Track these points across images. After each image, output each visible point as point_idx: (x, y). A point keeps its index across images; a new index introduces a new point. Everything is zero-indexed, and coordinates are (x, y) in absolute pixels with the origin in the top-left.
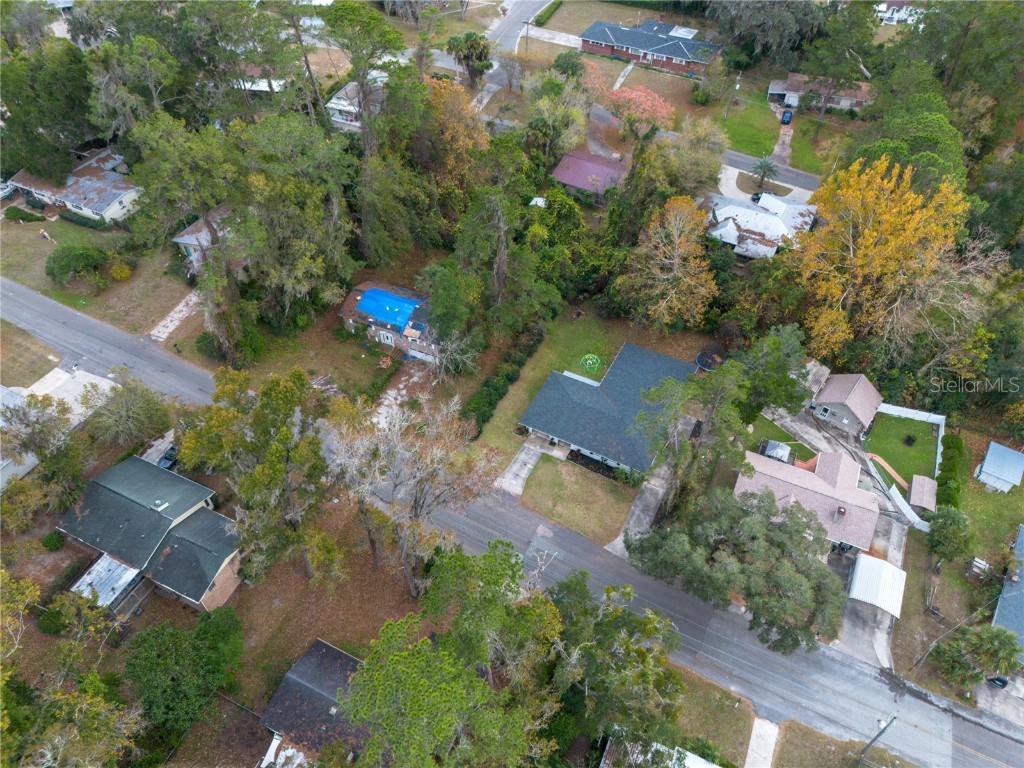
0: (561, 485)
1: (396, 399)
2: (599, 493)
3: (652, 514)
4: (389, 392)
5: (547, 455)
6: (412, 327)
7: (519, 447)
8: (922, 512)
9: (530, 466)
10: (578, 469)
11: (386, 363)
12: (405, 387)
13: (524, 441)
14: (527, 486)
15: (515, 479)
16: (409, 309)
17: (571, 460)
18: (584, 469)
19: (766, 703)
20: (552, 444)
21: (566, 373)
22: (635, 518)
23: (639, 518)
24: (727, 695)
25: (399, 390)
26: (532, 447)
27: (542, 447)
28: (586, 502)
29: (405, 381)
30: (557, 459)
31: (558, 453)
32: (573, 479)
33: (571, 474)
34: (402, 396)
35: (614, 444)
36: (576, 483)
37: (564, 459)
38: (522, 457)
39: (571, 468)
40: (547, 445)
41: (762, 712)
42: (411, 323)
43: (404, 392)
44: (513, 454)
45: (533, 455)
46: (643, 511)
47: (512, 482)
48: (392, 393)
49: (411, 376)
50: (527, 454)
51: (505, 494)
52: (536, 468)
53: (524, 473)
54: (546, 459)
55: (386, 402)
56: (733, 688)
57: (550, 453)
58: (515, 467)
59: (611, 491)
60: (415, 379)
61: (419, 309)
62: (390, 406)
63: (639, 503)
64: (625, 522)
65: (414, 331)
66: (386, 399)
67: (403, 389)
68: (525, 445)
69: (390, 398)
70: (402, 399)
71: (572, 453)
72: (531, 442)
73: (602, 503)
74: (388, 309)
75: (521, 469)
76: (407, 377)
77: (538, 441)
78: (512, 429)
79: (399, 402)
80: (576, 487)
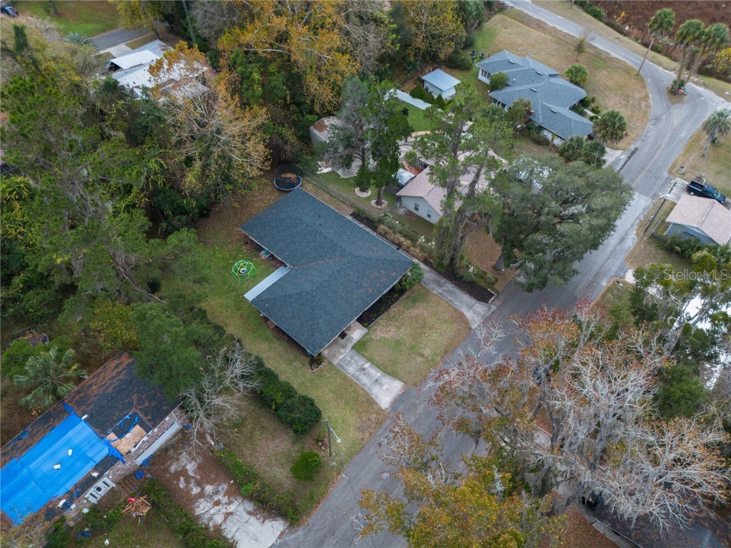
0: (398, 343)
1: (217, 503)
2: (414, 312)
3: (443, 280)
4: (198, 512)
5: (356, 345)
6: (120, 434)
7: (338, 372)
9: (367, 365)
10: (382, 321)
11: (140, 507)
12: (199, 484)
13: (330, 363)
14: (394, 375)
15: (381, 385)
16: (81, 431)
17: (369, 324)
18: (384, 316)
19: (614, 269)
20: (343, 335)
21: (251, 295)
22: (445, 294)
23: (448, 292)
24: (609, 290)
25: (201, 495)
26: (342, 356)
27: (344, 347)
28: (423, 327)
29: (187, 482)
30: (364, 336)
31: (357, 333)
32: (394, 329)
33: (385, 330)
34: (217, 492)
35: (377, 275)
36: (398, 328)
37: (365, 331)
38: (351, 370)
39: (379, 327)
40: (342, 341)
41: (622, 274)
42: (112, 436)
43: (209, 489)
44: (345, 378)
45: (352, 358)
46: (440, 286)
47: (386, 392)
48: (203, 508)
49: (184, 472)
50: (349, 363)
51: (397, 401)
52: (370, 360)
53: (376, 374)
54: (360, 347)
55: (219, 519)
56: (604, 283)
57: (355, 341)
58: (365, 380)
59: (414, 301)
60: (191, 468)
61: (91, 415)
62: (228, 515)
63: (430, 286)
64: (449, 303)
65: (128, 436)
66: (211, 519)
67: (203, 489)
68: (335, 362)
69: (212, 512)
70: (222, 493)
71: (360, 320)
72: (334, 356)
73: (426, 314)
74: (58, 466)
75: (369, 375)
76: (182, 479)
77: (335, 349)
78: (310, 371)
79: (225, 500)
80: (403, 330)
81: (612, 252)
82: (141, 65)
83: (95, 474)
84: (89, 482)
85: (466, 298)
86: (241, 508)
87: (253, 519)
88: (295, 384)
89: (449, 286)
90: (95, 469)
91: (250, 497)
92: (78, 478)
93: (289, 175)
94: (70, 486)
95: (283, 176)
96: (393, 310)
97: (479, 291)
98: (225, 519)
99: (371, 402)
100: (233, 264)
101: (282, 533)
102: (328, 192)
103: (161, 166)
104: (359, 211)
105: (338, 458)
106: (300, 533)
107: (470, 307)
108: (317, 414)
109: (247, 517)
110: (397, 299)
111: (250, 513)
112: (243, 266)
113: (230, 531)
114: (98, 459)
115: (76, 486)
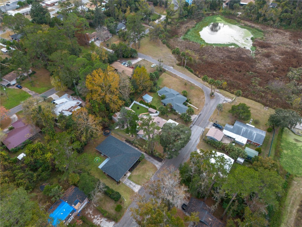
0: (139, 175)
1: (98, 219)
2: (143, 167)
3: (150, 157)
4: (94, 222)
6: (75, 205)
7: (124, 185)
8: (156, 112)
9: (132, 182)
10: (135, 170)
11: (80, 222)
12: (93, 216)
13: (122, 183)
14: (139, 184)
15: (135, 187)
16: (66, 205)
17: (132, 171)
19: (194, 149)
20: (125, 175)
21: (100, 167)
22: (151, 161)
23: (151, 160)
25: (94, 218)
27: (125, 178)
28: (145, 171)
29: (90, 215)
30: (130, 175)
31: (129, 174)
33: (136, 173)
34: (98, 217)
36: (139, 171)
37: (131, 173)
38: (128, 184)
39: (134, 172)
40: (125, 177)
42: (73, 205)
43: (96, 216)
44: (126, 186)
45: (128, 181)
46: (149, 159)
47: (137, 188)
48: (95, 221)
49: (89, 213)
51: (140, 190)
52: (132, 181)
53: (134, 184)
54: (130, 178)
55: (99, 223)
57: (128, 176)
58: (131, 186)
59: (143, 164)
60: (91, 212)
61: (68, 201)
62: (101, 222)
63: (147, 159)
64: (152, 163)
65: (77, 205)
66: (97, 223)
67: (94, 217)
68: (124, 182)
69: (97, 222)
70: (99, 217)
71: (129, 171)
72: (123, 181)
73: (146, 167)
74: (62, 214)
75: (132, 185)
76: (89, 215)
77: (123, 179)
78: (117, 185)
79: (100, 218)
80: (140, 172)
81: (193, 145)
82: (63, 103)
83: (71, 215)
84: (69, 216)
85: (156, 161)
86: (104, 220)
87: (107, 222)
88: (114, 189)
89: (152, 159)
90: (70, 213)
91: (106, 217)
92: (67, 216)
93: (107, 131)
94: (65, 218)
95: (106, 131)
96: (138, 167)
97: (159, 159)
98: (100, 223)
99: (133, 192)
100: (94, 159)
101: (114, 224)
102: (118, 135)
103: (75, 135)
104: (127, 139)
105: (126, 206)
106: (118, 224)
107: (157, 164)
108: (120, 196)
109: (105, 222)
110: (138, 164)
111: (106, 221)
112: (97, 159)
113: (102, 225)
114: (71, 211)
115: (67, 218)
